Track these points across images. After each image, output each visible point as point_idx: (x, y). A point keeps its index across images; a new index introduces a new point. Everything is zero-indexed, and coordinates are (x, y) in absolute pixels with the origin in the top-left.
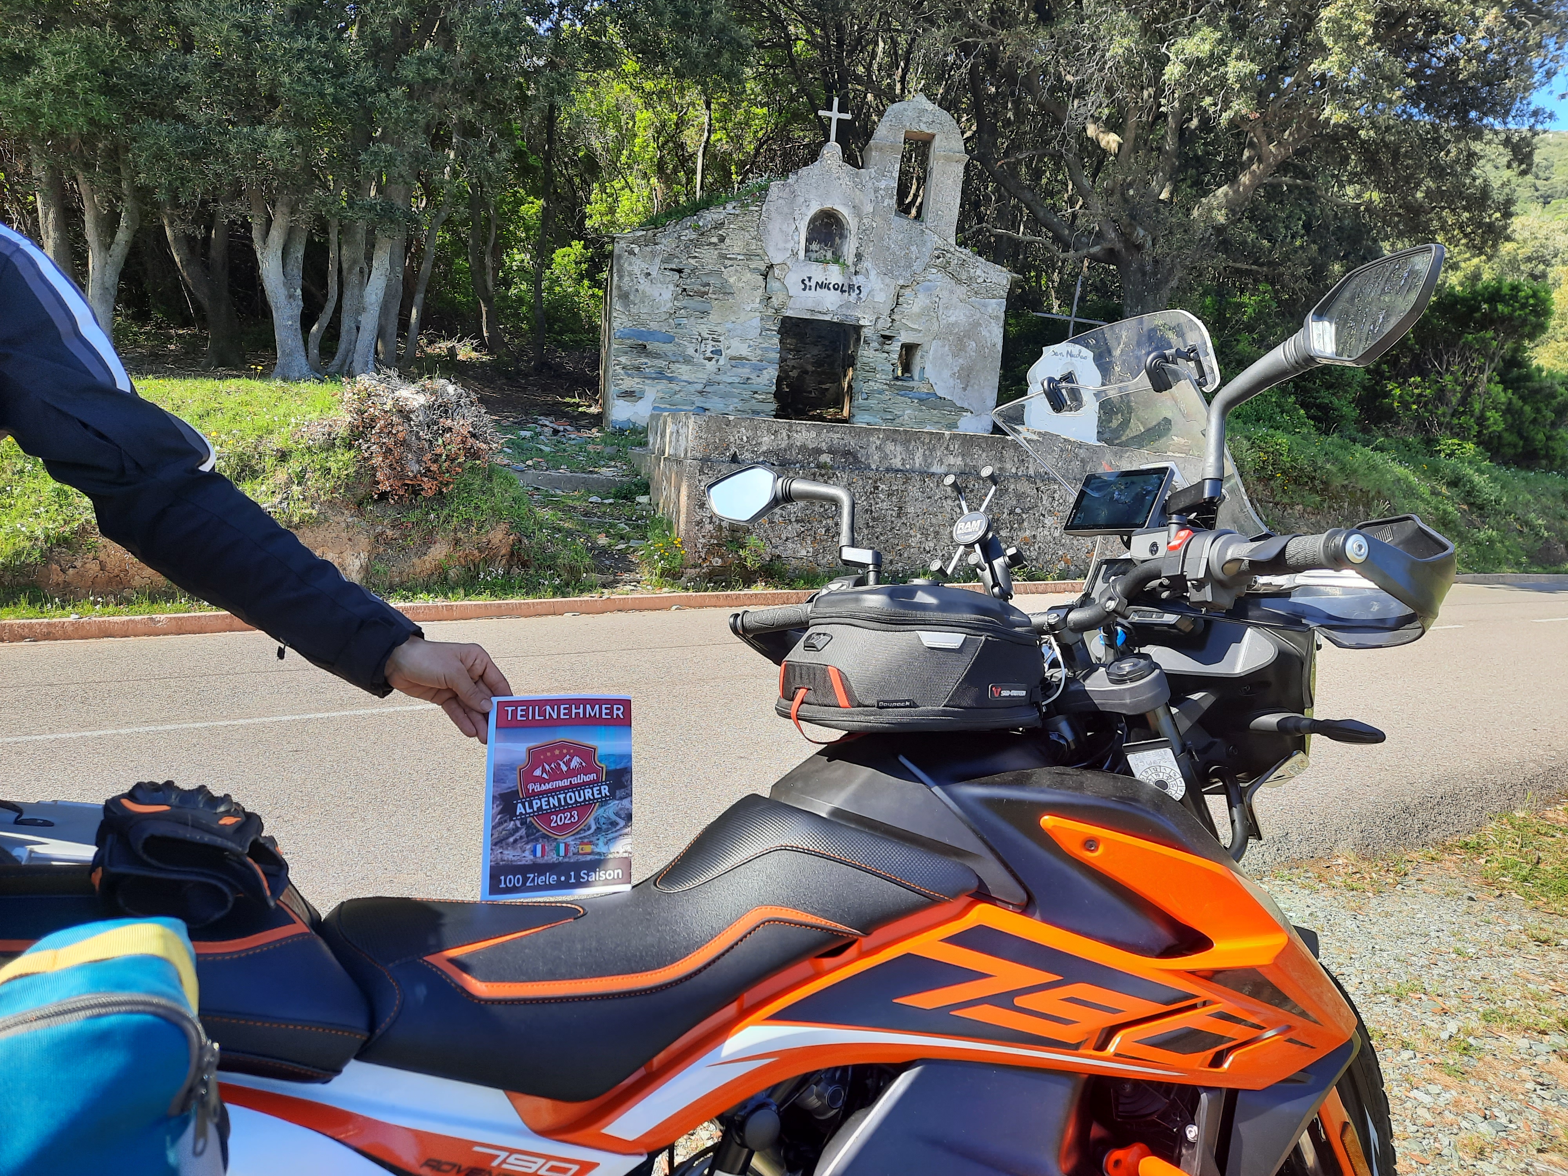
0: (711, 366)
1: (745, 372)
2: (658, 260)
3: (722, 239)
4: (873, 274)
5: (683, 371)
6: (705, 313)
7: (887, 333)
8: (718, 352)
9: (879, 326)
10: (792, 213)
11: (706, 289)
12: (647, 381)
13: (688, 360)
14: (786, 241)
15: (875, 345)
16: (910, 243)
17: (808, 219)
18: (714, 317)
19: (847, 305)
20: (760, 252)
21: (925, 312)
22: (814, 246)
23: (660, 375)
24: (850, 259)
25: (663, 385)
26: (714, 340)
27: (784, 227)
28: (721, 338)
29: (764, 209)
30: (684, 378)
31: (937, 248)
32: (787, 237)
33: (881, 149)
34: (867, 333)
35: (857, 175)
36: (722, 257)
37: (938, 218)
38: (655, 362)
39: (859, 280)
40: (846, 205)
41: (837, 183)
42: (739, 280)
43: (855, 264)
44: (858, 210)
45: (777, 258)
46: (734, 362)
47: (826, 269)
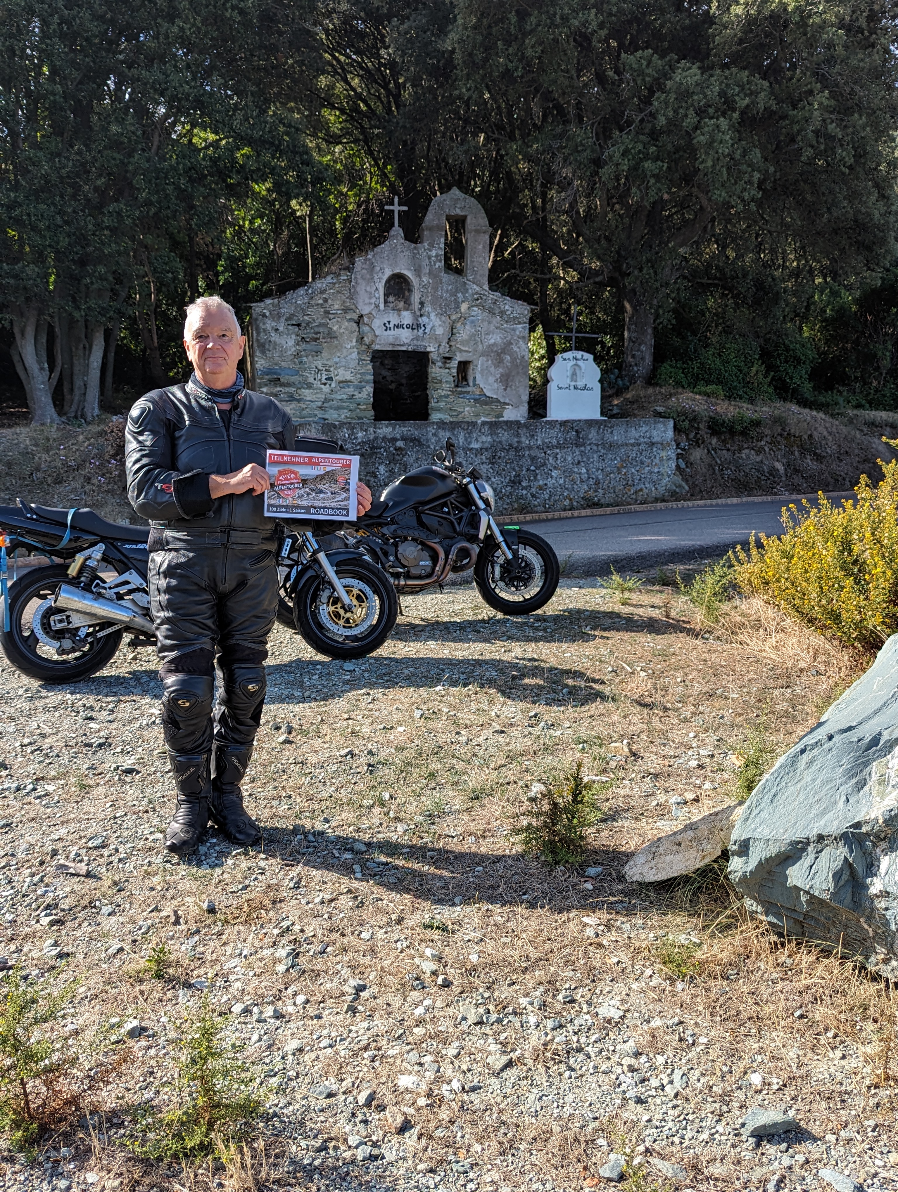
0: (326, 389)
1: (350, 390)
2: (283, 320)
3: (326, 300)
4: (433, 316)
5: (307, 394)
6: (318, 352)
7: (447, 355)
9: (441, 351)
10: (373, 278)
11: (317, 336)
13: (310, 386)
14: (370, 298)
15: (440, 364)
16: (457, 291)
17: (384, 281)
18: (325, 354)
19: (417, 338)
20: (353, 307)
21: (472, 338)
22: (391, 299)
23: (291, 398)
24: (417, 306)
25: (294, 405)
26: (326, 370)
27: (368, 289)
28: (332, 369)
29: (353, 276)
30: (308, 398)
31: (477, 293)
32: (371, 295)
33: (430, 229)
34: (433, 356)
35: (415, 248)
36: (327, 312)
37: (475, 272)
38: (287, 389)
39: (424, 320)
40: (409, 269)
41: (402, 255)
42: (340, 327)
43: (420, 310)
44: (418, 272)
45: (365, 310)
46: (342, 385)
47: (400, 315)
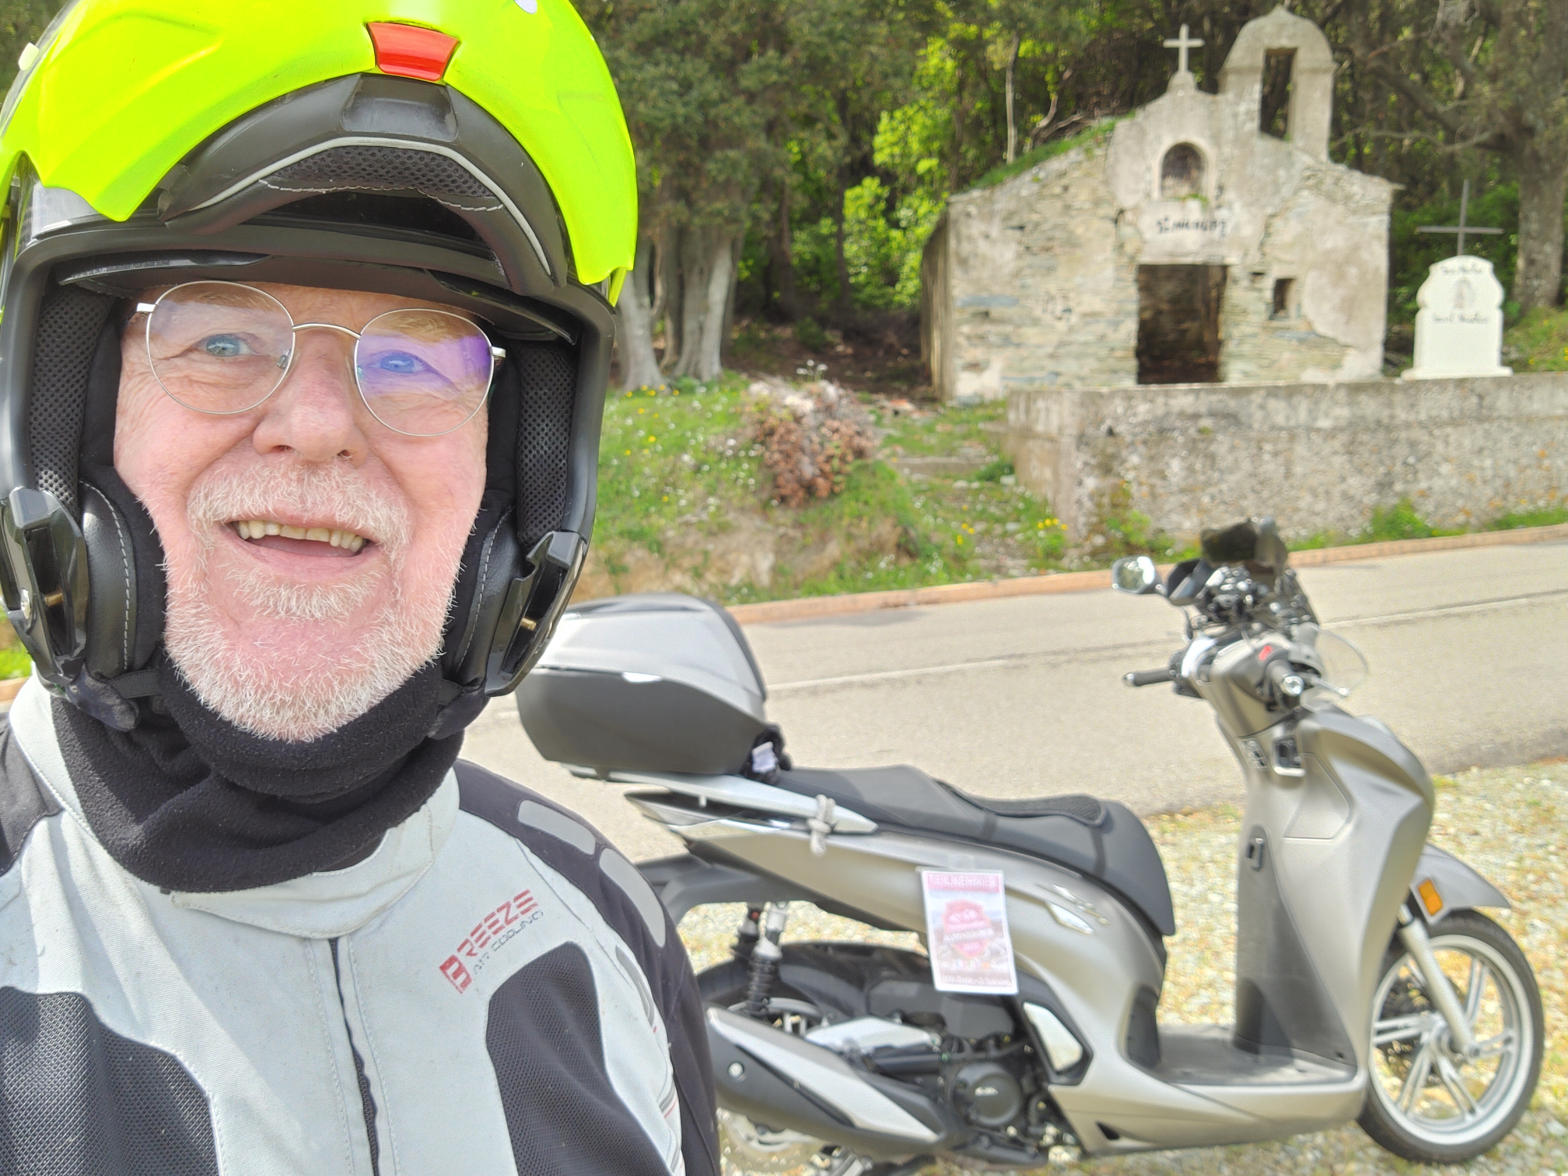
0: (1061, 326)
1: (1100, 328)
2: (997, 221)
3: (1066, 188)
4: (1237, 207)
5: (1031, 334)
6: (1050, 270)
7: (1258, 269)
8: (1068, 310)
9: (1248, 262)
10: (1143, 150)
11: (1050, 244)
12: (993, 350)
13: (1036, 322)
14: (1137, 183)
15: (1245, 283)
16: (1277, 167)
17: (1161, 155)
18: (1061, 272)
19: (1211, 243)
20: (1109, 197)
21: (1298, 239)
22: (1170, 182)
23: (1006, 341)
24: (1211, 192)
25: (1009, 352)
26: (1063, 297)
27: (1135, 168)
28: (1072, 295)
29: (1111, 150)
30: (1033, 342)
31: (1307, 169)
32: (1138, 178)
33: (1237, 71)
34: (1234, 272)
35: (1213, 101)
36: (1067, 208)
37: (1307, 136)
38: (1000, 329)
39: (1222, 214)
40: (1203, 136)
41: (1191, 115)
42: (1087, 230)
43: (1217, 197)
44: (1216, 139)
45: (1127, 200)
46: (1088, 319)
47: (1183, 207)
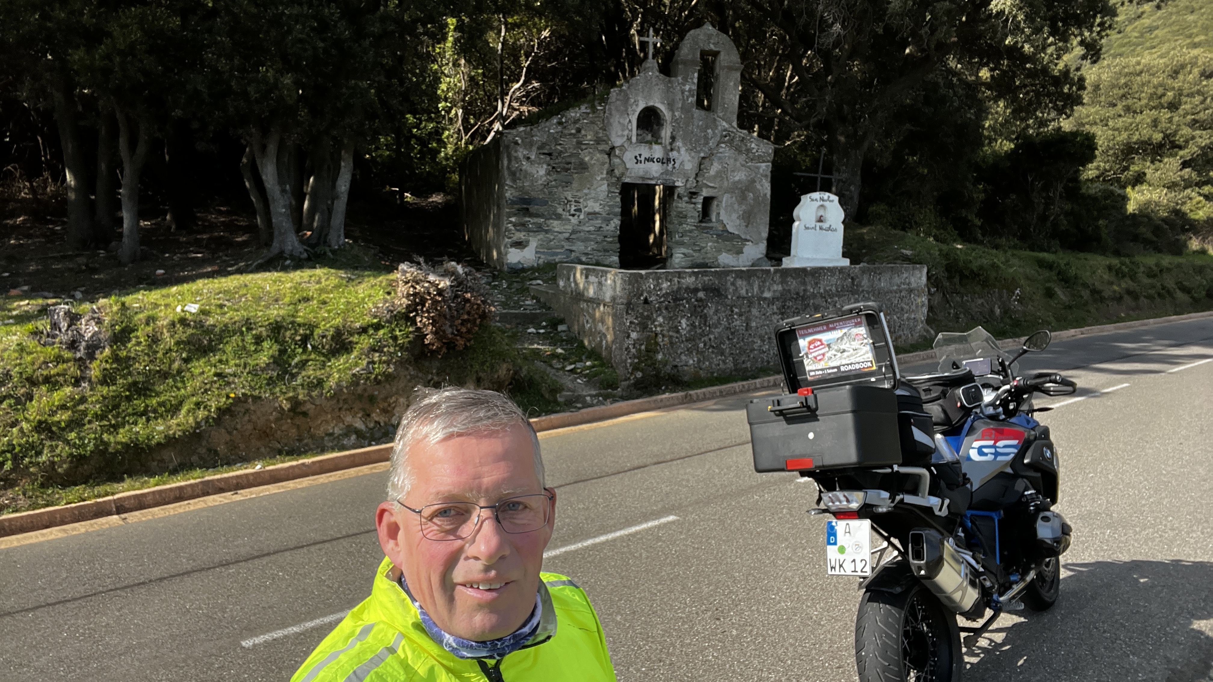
0: (574, 220)
1: (598, 222)
2: (534, 148)
3: (579, 131)
4: (683, 150)
5: (556, 225)
6: (568, 183)
7: (694, 190)
9: (688, 186)
10: (626, 110)
11: (569, 166)
12: (531, 234)
13: (559, 217)
14: (623, 130)
15: (686, 199)
16: (707, 127)
17: (637, 114)
18: (575, 185)
19: (666, 172)
20: (605, 138)
21: (719, 174)
22: (642, 132)
23: (539, 229)
24: (667, 140)
25: (541, 236)
26: (576, 202)
27: (622, 120)
28: (581, 200)
29: (607, 107)
30: (556, 229)
31: (725, 130)
32: (624, 127)
33: (685, 63)
34: (680, 191)
35: (670, 82)
36: (579, 143)
37: (725, 110)
38: (536, 220)
39: (674, 155)
40: (663, 103)
41: (656, 88)
42: (592, 158)
43: (671, 144)
44: (671, 106)
45: (617, 141)
46: (590, 217)
47: (651, 148)
